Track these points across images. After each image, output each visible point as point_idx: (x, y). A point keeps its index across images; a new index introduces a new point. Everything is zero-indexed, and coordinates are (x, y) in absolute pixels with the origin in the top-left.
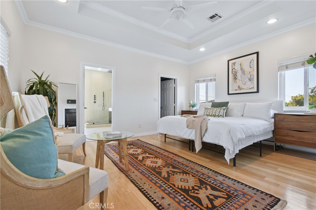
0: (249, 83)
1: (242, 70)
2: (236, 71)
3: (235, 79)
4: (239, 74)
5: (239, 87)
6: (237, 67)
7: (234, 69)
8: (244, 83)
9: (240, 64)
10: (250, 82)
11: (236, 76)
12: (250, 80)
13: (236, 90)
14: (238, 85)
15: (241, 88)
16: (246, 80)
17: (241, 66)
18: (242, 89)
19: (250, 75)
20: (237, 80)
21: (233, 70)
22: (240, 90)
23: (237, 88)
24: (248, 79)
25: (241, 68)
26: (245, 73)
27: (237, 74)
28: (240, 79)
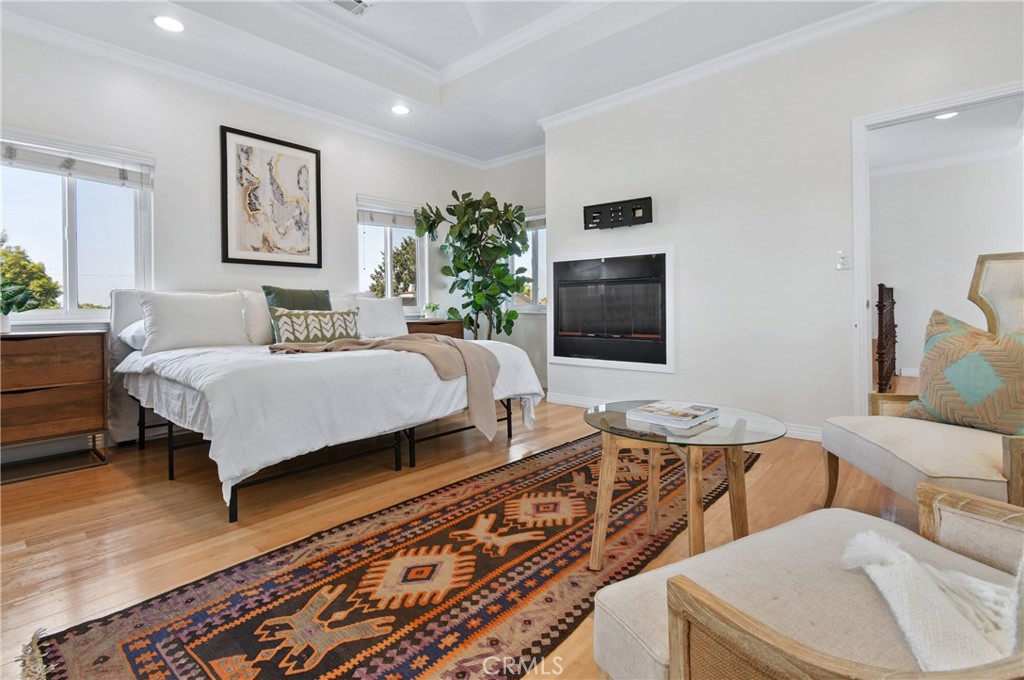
0: (294, 232)
1: (275, 187)
2: (255, 181)
3: (252, 206)
4: (265, 196)
5: (265, 240)
6: (258, 169)
7: (246, 169)
8: (282, 230)
9: (270, 164)
10: (300, 233)
11: (256, 198)
12: (299, 225)
13: (256, 249)
14: (261, 231)
15: (271, 245)
16: (288, 224)
17: (271, 170)
18: (275, 250)
19: (298, 211)
20: (259, 216)
21: (241, 171)
22: (270, 250)
23: (259, 244)
24: (294, 222)
25: (272, 178)
26: (285, 199)
27: (259, 193)
28: (269, 213)
